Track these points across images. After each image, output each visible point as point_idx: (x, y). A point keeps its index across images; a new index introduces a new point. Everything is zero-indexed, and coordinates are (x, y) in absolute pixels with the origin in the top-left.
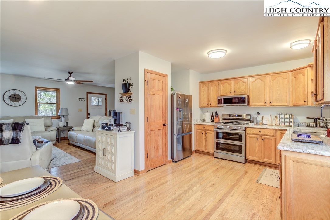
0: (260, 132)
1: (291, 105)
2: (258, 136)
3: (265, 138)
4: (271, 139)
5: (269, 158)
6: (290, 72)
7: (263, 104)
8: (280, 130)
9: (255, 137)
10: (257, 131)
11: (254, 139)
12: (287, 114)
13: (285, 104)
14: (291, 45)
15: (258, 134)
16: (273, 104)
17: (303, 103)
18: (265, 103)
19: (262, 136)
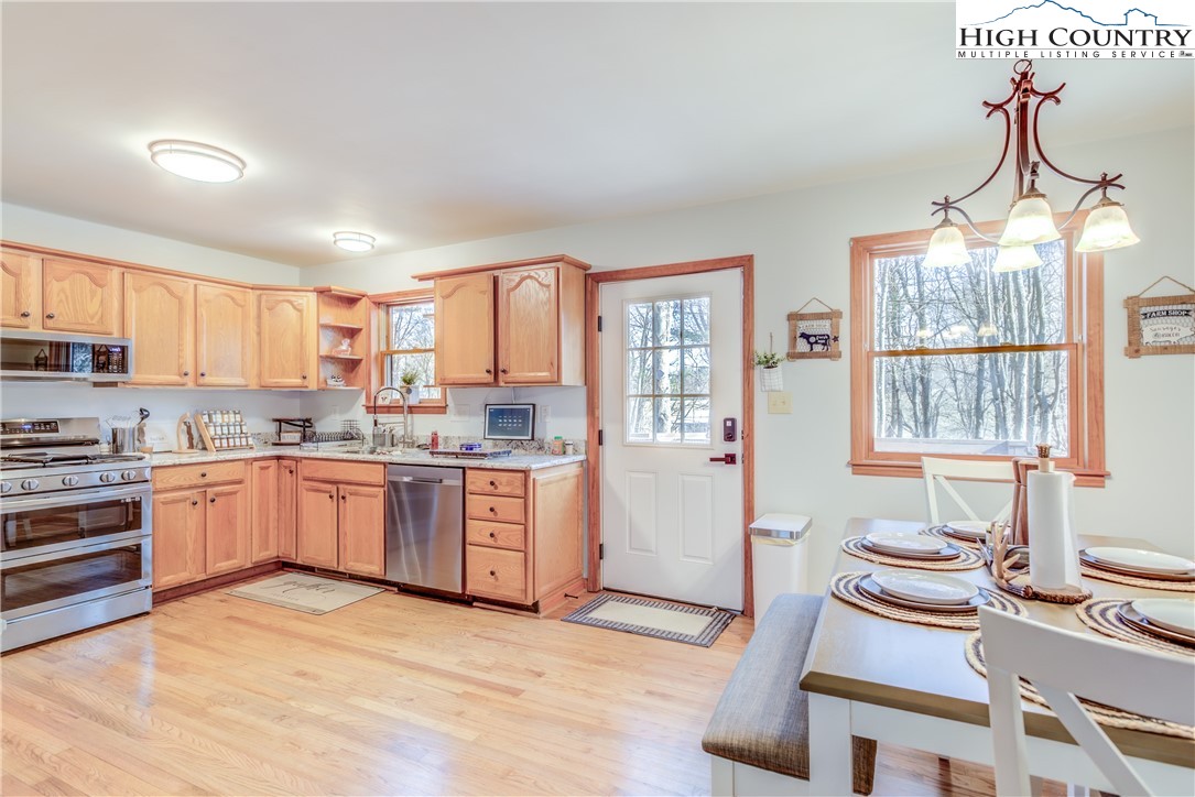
0: (204, 475)
1: (254, 385)
2: (195, 491)
3: (217, 495)
4: (235, 493)
5: (229, 557)
6: (252, 289)
7: (175, 378)
8: (256, 459)
9: (185, 500)
10: (192, 476)
11: (181, 505)
12: (228, 412)
13: (239, 381)
14: (334, 235)
15: (196, 487)
16: (207, 380)
17: (298, 381)
18: (186, 374)
19: (209, 490)
